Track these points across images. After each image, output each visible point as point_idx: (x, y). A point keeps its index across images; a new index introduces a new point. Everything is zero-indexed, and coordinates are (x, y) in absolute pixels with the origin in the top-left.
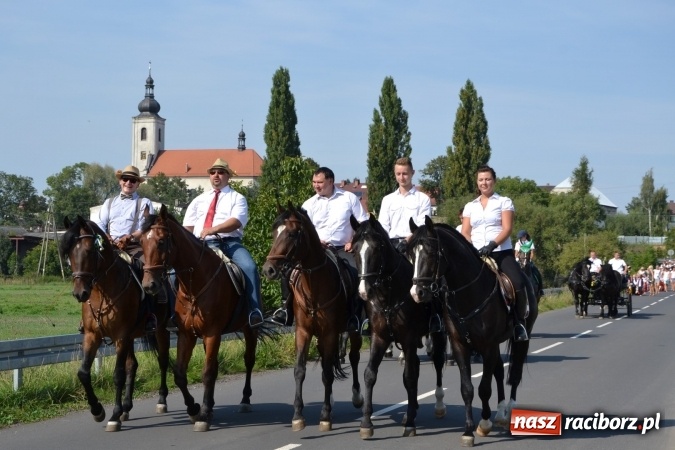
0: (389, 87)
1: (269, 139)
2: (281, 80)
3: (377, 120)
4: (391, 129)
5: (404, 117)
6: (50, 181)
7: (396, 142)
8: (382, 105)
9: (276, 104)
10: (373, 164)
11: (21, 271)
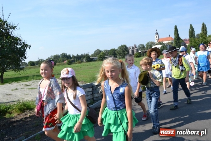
0: (191, 25)
1: (175, 35)
2: (176, 27)
3: (190, 30)
4: (192, 31)
5: (194, 29)
6: (146, 44)
7: (193, 33)
8: (190, 28)
9: (175, 30)
10: (190, 36)
11: (145, 55)
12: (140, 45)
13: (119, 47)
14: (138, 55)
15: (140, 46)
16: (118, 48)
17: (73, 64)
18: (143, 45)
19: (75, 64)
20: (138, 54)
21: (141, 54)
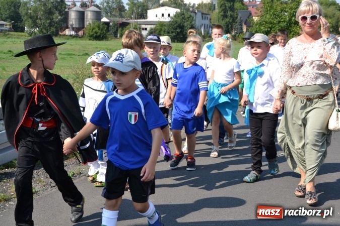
14: (96, 33)
15: (108, 3)
18: (118, 1)
20: (99, 27)
21: (108, 30)
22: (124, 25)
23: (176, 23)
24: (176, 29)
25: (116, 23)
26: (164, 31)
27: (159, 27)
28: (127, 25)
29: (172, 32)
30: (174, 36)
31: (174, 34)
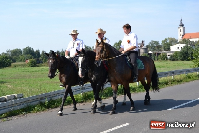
11: (157, 59)
12: (152, 41)
13: (116, 43)
15: (152, 44)
16: (114, 45)
17: (38, 66)
18: (157, 43)
19: (42, 66)
22: (159, 54)
23: (184, 51)
24: (184, 54)
25: (154, 53)
26: (178, 56)
27: (175, 54)
28: (160, 54)
29: (182, 56)
30: (183, 58)
31: (183, 57)
